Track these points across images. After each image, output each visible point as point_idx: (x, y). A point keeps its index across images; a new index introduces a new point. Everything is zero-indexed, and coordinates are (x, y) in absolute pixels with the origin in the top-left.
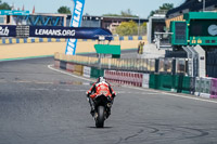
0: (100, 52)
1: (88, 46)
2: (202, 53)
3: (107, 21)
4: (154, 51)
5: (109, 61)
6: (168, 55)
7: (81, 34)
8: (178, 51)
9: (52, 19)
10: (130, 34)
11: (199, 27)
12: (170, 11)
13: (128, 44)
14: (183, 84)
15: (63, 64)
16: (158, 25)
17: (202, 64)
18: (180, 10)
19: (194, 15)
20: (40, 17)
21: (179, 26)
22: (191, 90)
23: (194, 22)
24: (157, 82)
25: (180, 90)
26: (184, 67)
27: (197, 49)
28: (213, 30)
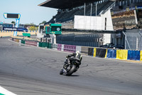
0: (24, 35)
1: (20, 33)
2: (55, 36)
3: (26, 26)
4: (40, 35)
5: (27, 38)
6: (45, 37)
7: (18, 30)
8: (48, 36)
9: (10, 25)
10: (33, 30)
11: (54, 29)
12: (45, 23)
13: (32, 33)
14: (49, 46)
15: (13, 39)
16: (42, 27)
17: (55, 40)
18: (48, 23)
19: (53, 25)
20: (6, 24)
21: (48, 28)
22: (51, 47)
23: (52, 27)
24: (41, 45)
25: (48, 47)
26: (49, 41)
27: (53, 35)
28: (58, 29)
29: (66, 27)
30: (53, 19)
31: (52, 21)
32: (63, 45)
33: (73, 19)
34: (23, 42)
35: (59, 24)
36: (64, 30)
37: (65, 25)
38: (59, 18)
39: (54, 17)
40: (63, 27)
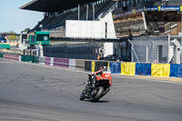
0: (2, 47)
2: (42, 47)
3: (4, 35)
4: (23, 47)
5: (5, 51)
6: (28, 48)
8: (32, 47)
10: (13, 40)
11: (40, 37)
12: (29, 31)
13: (13, 44)
14: (34, 59)
16: (24, 37)
17: (42, 51)
18: (33, 30)
19: (38, 33)
21: (33, 37)
22: (37, 62)
23: (38, 35)
24: (24, 58)
25: (33, 62)
26: (35, 53)
27: (39, 46)
28: (46, 38)
29: (56, 36)
30: (38, 26)
31: (37, 28)
32: (52, 58)
33: (64, 24)
34: (1, 55)
35: (45, 32)
36: (53, 39)
37: (54, 33)
38: (46, 23)
39: (40, 23)
40: (51, 36)
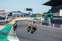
0: (35, 19)
1: (33, 18)
4: (43, 19)
5: (36, 21)
6: (45, 20)
10: (39, 17)
11: (50, 16)
12: (45, 13)
14: (47, 24)
15: (29, 21)
17: (50, 21)
18: (47, 13)
19: (49, 14)
21: (47, 16)
24: (43, 24)
26: (47, 22)
27: (49, 19)
28: (52, 16)
29: (56, 15)
30: (49, 11)
31: (49, 12)
32: (54, 24)
33: (59, 11)
34: (34, 22)
35: (52, 14)
36: (54, 17)
37: (55, 14)
39: (49, 10)
